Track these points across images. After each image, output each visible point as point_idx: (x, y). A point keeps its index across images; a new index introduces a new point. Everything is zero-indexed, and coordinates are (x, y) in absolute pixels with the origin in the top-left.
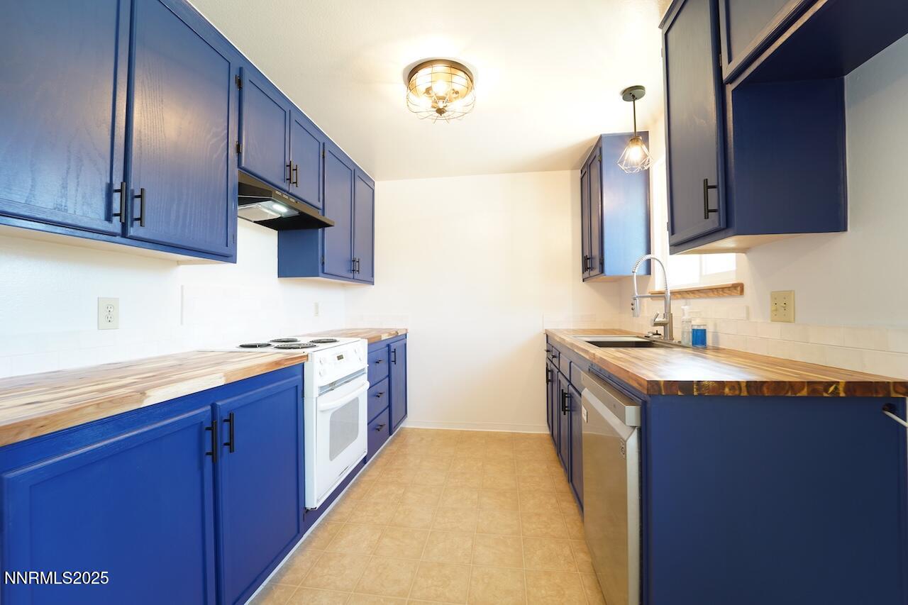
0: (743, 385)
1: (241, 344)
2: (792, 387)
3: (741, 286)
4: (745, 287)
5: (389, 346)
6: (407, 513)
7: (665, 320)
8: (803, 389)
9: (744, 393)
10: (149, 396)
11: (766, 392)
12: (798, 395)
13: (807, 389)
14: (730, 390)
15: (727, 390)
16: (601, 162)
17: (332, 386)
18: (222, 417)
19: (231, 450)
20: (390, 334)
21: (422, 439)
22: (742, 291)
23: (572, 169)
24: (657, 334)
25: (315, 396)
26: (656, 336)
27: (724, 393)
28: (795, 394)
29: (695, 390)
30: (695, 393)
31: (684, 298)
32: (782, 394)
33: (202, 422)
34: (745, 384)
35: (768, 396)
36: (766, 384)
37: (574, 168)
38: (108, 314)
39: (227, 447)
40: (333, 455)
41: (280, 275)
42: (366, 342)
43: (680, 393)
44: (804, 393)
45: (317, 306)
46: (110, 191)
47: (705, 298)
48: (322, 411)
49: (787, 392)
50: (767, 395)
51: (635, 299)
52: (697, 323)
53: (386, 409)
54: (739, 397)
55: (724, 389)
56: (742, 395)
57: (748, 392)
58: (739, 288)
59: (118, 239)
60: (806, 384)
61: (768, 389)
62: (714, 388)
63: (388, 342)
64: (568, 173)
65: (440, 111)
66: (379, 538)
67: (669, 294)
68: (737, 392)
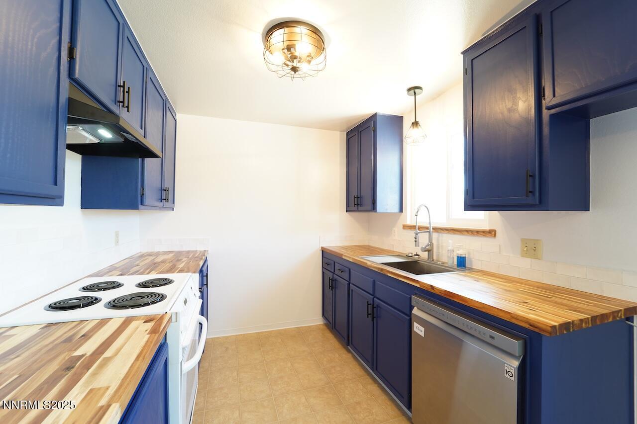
3: (495, 231)
4: (497, 232)
16: (375, 131)
22: (495, 235)
23: (341, 131)
24: (417, 255)
25: (180, 361)
26: (416, 256)
27: (582, 327)
37: (342, 131)
43: (565, 332)
47: (460, 235)
52: (461, 252)
57: (592, 325)
58: (493, 233)
64: (338, 133)
65: (295, 69)
67: (432, 230)
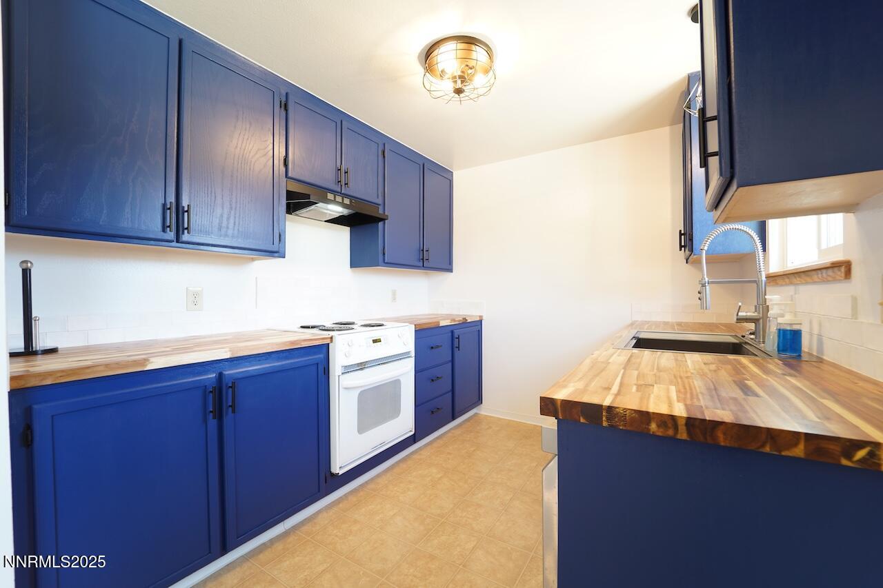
0: (682, 423)
1: (303, 325)
2: (772, 438)
3: (850, 265)
4: (853, 267)
5: (452, 332)
6: (431, 498)
7: (756, 314)
8: (796, 445)
9: (683, 435)
10: (152, 362)
11: (722, 440)
12: (783, 454)
13: (805, 447)
14: (659, 426)
15: (653, 426)
17: (362, 366)
18: (227, 384)
19: (234, 411)
20: (454, 320)
21: (490, 427)
22: (849, 274)
23: (671, 125)
24: (753, 333)
25: (337, 374)
27: (649, 430)
28: (780, 451)
29: (604, 419)
30: (605, 424)
31: (791, 283)
32: (753, 447)
33: (206, 386)
34: (684, 422)
35: (724, 447)
36: (722, 427)
38: (194, 299)
39: (230, 409)
40: (362, 428)
41: (352, 266)
42: (413, 327)
43: (582, 420)
44: (799, 451)
45: (394, 293)
46: (165, 208)
48: (346, 388)
49: (763, 446)
50: (722, 444)
51: (704, 285)
52: (787, 321)
53: (449, 392)
54: (673, 440)
55: (649, 423)
56: (679, 437)
57: (689, 432)
58: (846, 268)
59: (174, 244)
60: (803, 435)
61: (724, 434)
62: (633, 420)
63: (451, 328)
65: (459, 91)
66: (394, 515)
67: (764, 278)
68: (670, 432)
